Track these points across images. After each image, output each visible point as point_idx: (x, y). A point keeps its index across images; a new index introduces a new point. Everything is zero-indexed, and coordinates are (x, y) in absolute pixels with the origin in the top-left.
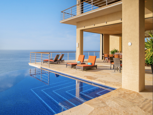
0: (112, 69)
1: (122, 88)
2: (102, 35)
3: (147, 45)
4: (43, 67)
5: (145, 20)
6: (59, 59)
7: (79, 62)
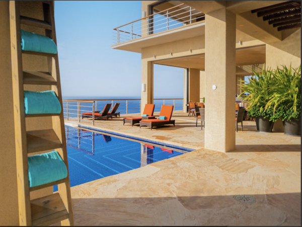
0: (199, 126)
1: (205, 148)
2: (186, 71)
3: (249, 88)
4: (82, 125)
5: (237, 51)
6: (110, 111)
7: (145, 115)
